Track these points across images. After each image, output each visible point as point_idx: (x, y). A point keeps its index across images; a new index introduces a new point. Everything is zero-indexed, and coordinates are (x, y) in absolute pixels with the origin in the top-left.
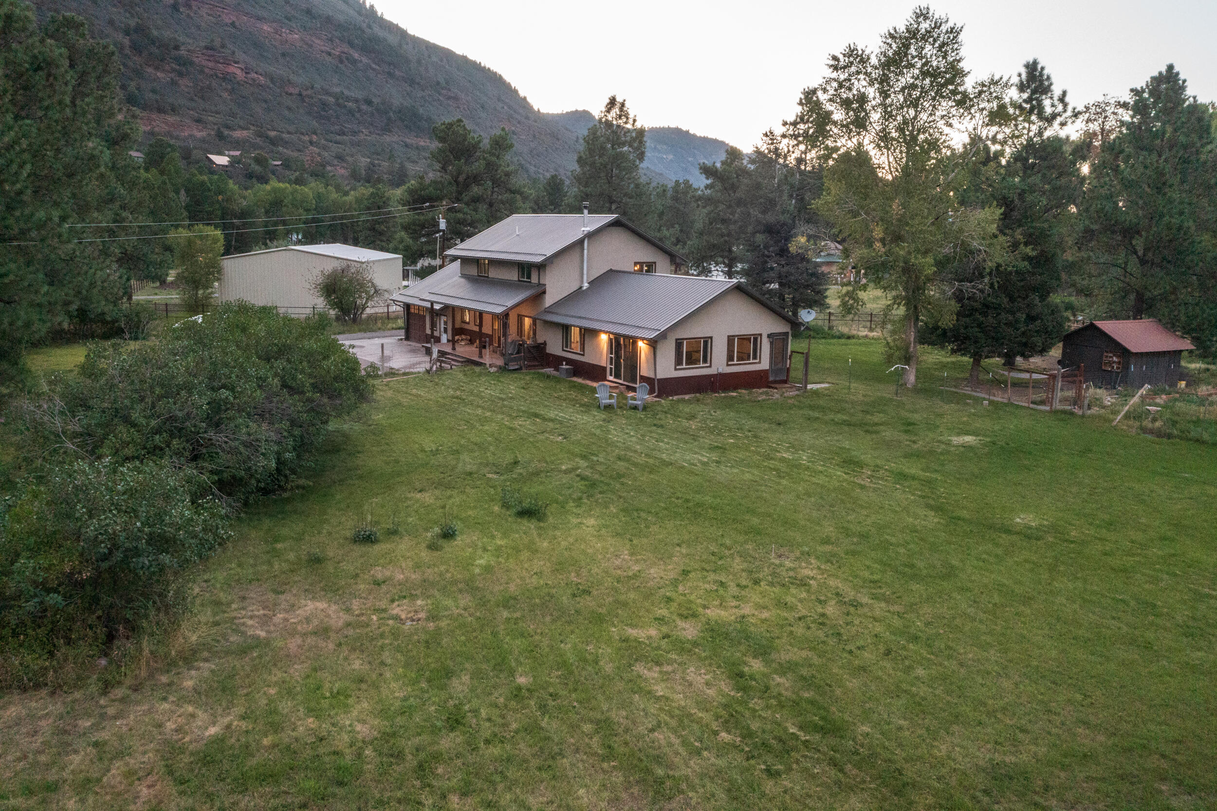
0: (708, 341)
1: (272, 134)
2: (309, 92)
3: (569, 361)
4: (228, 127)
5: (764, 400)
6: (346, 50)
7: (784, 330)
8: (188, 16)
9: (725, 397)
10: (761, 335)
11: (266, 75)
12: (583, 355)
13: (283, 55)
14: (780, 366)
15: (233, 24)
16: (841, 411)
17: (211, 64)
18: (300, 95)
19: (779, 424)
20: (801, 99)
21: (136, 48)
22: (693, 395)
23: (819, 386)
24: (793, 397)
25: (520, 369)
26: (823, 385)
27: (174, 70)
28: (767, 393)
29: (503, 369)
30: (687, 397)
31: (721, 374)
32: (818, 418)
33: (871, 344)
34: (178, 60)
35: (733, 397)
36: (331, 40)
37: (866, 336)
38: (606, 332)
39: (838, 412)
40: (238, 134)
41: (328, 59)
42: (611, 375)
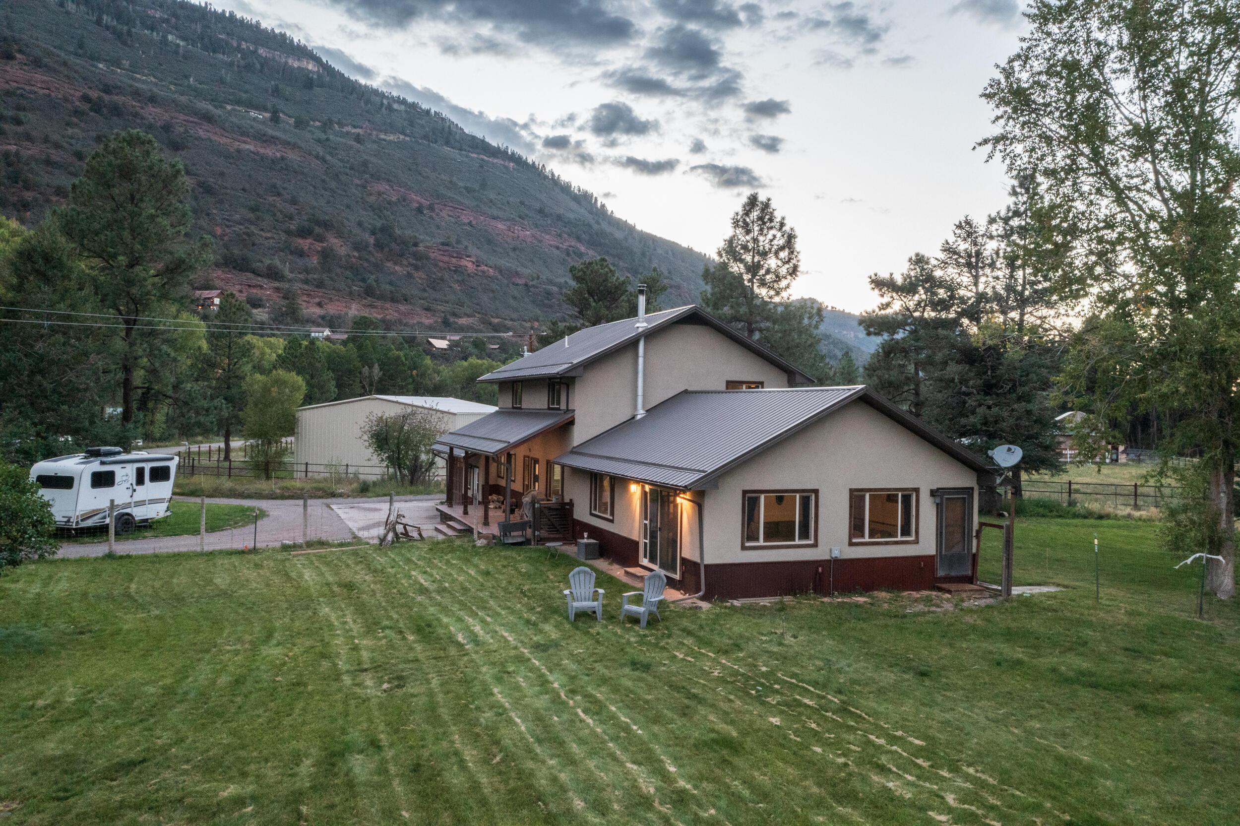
0: (809, 497)
1: (496, 321)
2: (535, 282)
3: (594, 532)
4: (455, 315)
5: (916, 615)
6: (573, 244)
7: (967, 484)
8: (431, 217)
9: (842, 605)
10: (917, 490)
11: (496, 267)
12: (612, 521)
13: (514, 249)
14: (957, 549)
15: (470, 224)
16: (1079, 646)
17: (446, 259)
18: (526, 285)
19: (923, 674)
20: (1013, 187)
21: (379, 246)
22: (777, 599)
23: (1036, 590)
24: (979, 611)
25: (527, 542)
26: (1045, 589)
27: (410, 264)
28: (928, 601)
29: (497, 543)
30: (765, 602)
31: (836, 561)
32: (1019, 662)
33: (1138, 527)
34: (417, 256)
35: (857, 606)
36: (560, 236)
37: (1129, 516)
38: (637, 481)
39: (1070, 649)
40: (463, 321)
41: (557, 252)
42: (645, 557)
